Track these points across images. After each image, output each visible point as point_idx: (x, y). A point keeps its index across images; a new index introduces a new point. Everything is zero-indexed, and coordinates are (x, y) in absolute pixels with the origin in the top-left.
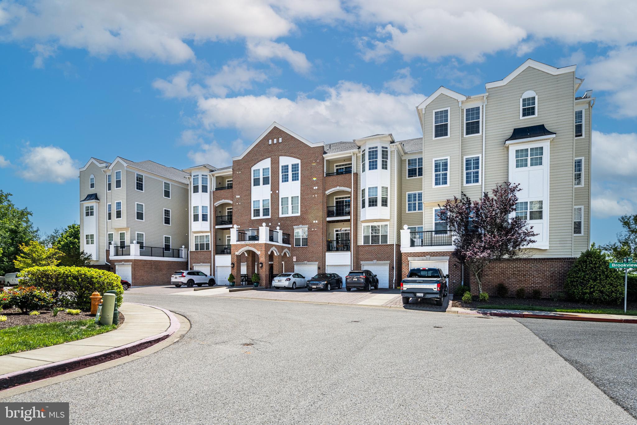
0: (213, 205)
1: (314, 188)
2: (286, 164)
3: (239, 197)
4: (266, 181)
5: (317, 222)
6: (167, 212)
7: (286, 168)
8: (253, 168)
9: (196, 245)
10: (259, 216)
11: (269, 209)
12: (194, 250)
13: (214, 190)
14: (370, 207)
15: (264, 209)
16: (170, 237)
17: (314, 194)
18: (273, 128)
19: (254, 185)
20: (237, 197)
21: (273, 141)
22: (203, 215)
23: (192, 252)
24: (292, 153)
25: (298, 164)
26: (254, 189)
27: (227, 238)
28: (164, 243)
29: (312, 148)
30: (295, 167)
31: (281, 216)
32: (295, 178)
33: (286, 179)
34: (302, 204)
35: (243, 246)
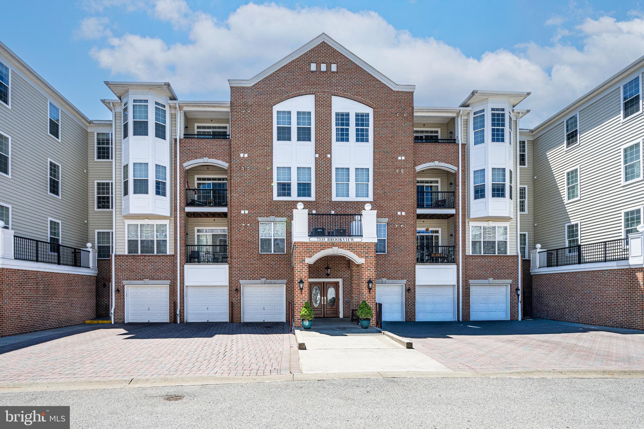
0: (181, 165)
1: (399, 158)
2: (345, 111)
3: (246, 156)
4: (304, 135)
5: (403, 213)
6: (54, 168)
7: (343, 118)
8: (277, 108)
9: (132, 244)
10: (289, 195)
11: (309, 185)
12: (126, 253)
13: (182, 137)
14: (494, 198)
15: (299, 184)
16: (60, 222)
17: (400, 168)
18: (319, 43)
19: (279, 139)
20: (242, 155)
21: (318, 66)
22: (158, 183)
23: (120, 256)
24: (357, 94)
25: (368, 115)
26: (278, 146)
27: (196, 234)
28: (49, 236)
29: (394, 92)
30: (361, 119)
31: (334, 198)
32: (362, 137)
33: (343, 136)
34: (377, 183)
35: (324, 246)
